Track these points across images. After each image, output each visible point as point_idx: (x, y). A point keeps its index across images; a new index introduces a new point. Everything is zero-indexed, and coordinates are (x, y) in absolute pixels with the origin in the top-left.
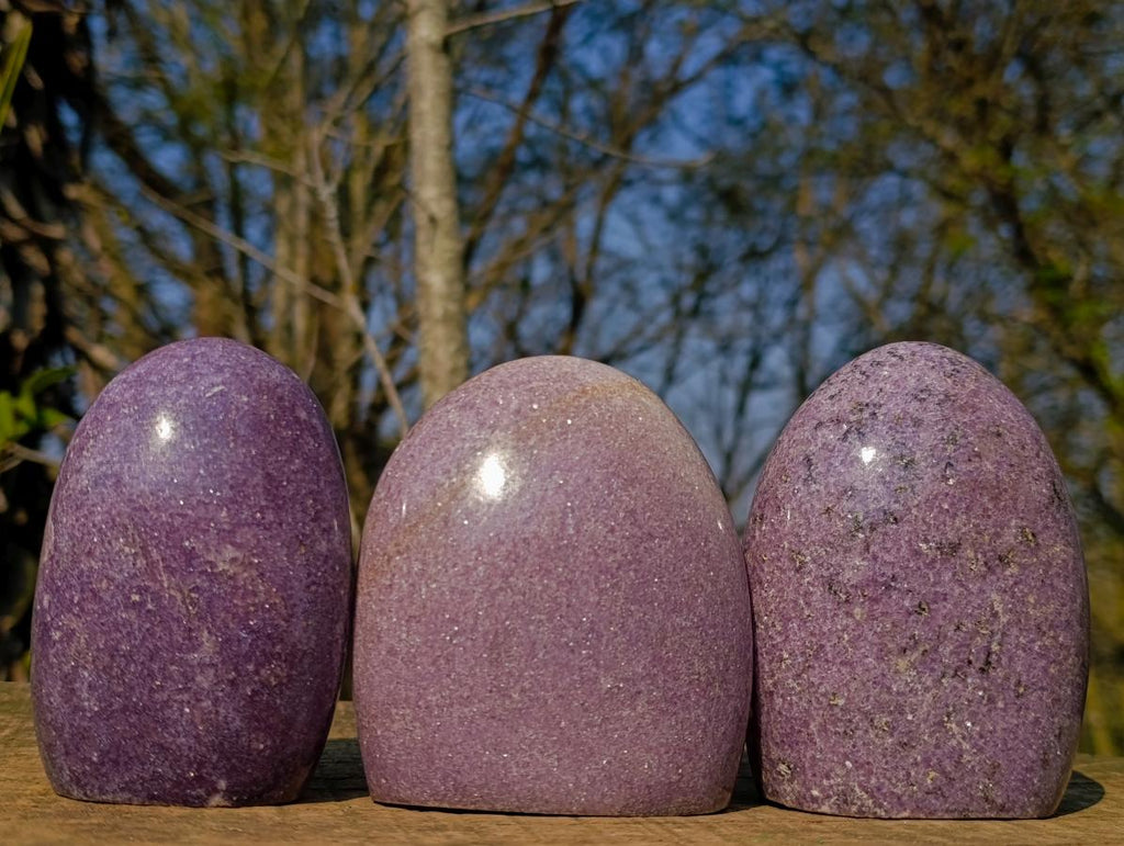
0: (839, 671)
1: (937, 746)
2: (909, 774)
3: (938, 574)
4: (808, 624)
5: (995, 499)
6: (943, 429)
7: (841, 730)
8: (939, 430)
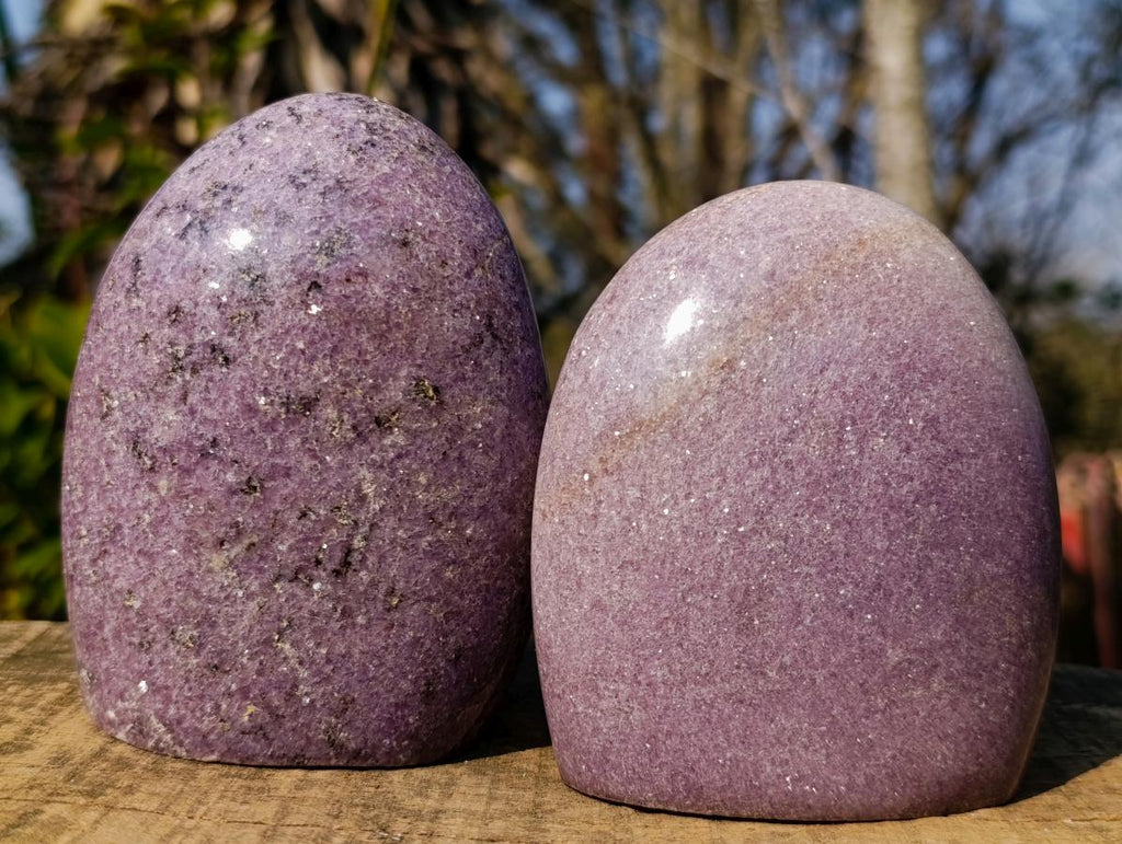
0: (137, 563)
1: (260, 673)
2: (217, 707)
3: (282, 440)
4: (108, 494)
5: (381, 337)
6: (317, 232)
7: (136, 640)
8: (310, 234)
